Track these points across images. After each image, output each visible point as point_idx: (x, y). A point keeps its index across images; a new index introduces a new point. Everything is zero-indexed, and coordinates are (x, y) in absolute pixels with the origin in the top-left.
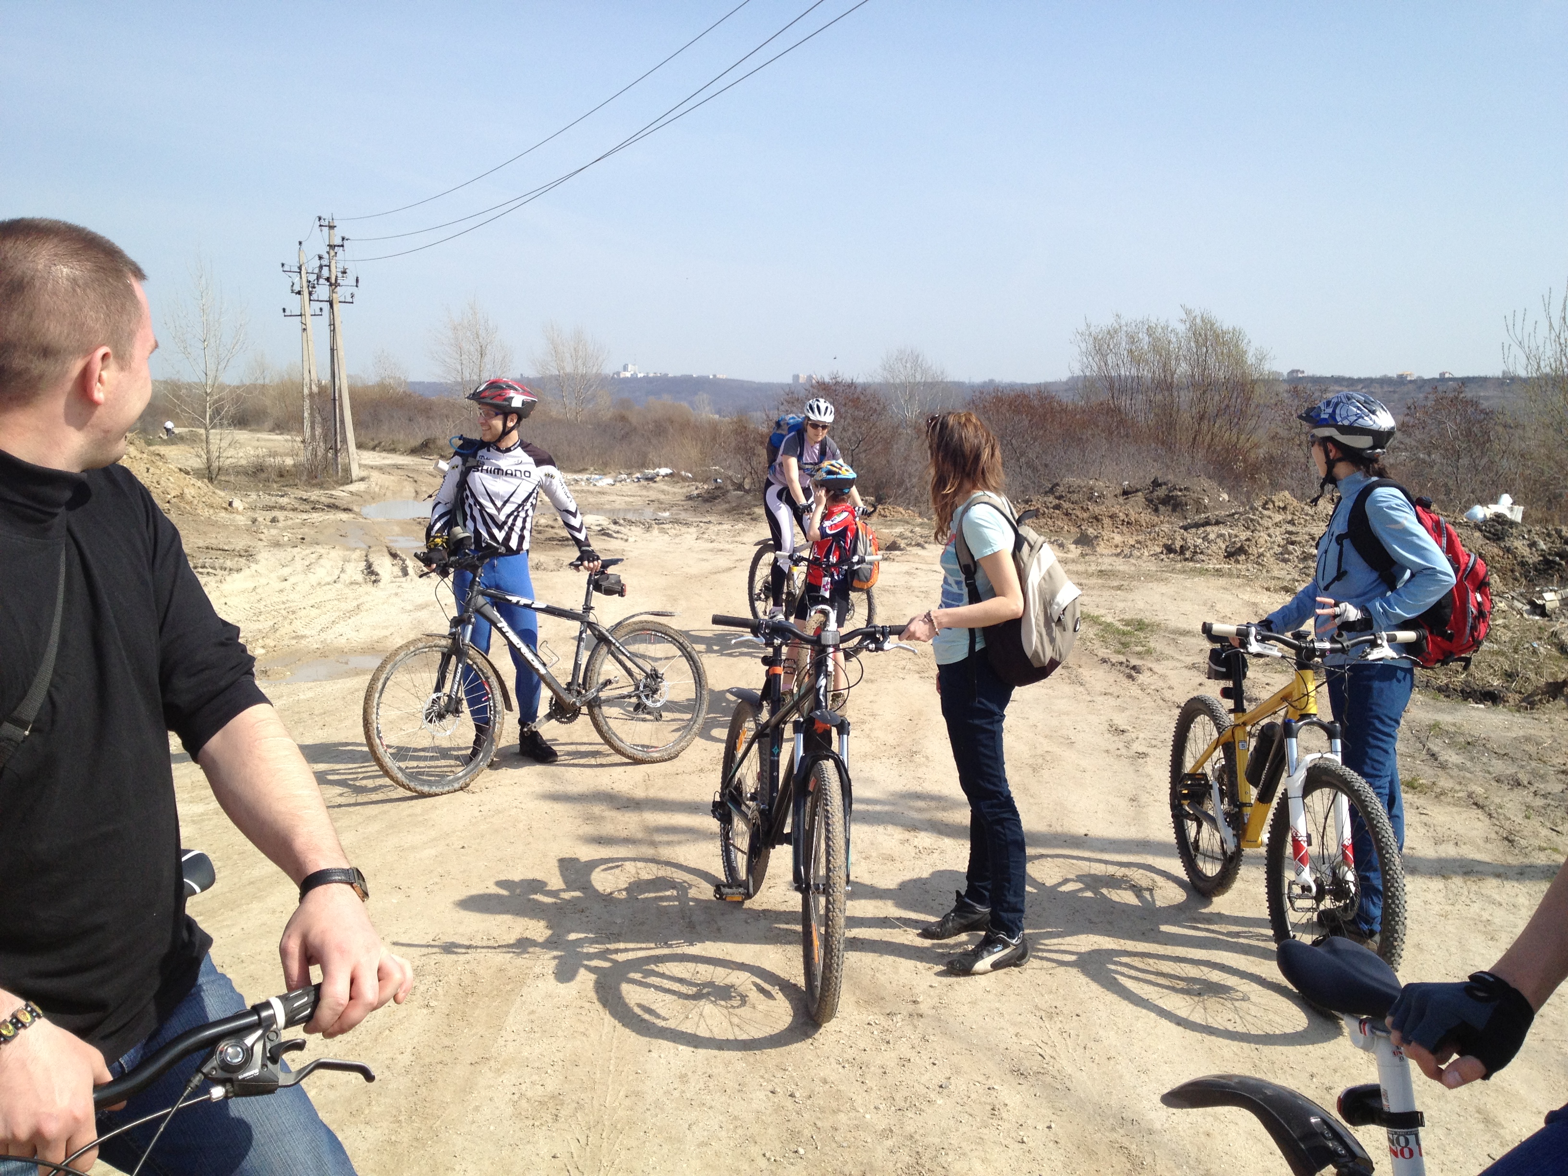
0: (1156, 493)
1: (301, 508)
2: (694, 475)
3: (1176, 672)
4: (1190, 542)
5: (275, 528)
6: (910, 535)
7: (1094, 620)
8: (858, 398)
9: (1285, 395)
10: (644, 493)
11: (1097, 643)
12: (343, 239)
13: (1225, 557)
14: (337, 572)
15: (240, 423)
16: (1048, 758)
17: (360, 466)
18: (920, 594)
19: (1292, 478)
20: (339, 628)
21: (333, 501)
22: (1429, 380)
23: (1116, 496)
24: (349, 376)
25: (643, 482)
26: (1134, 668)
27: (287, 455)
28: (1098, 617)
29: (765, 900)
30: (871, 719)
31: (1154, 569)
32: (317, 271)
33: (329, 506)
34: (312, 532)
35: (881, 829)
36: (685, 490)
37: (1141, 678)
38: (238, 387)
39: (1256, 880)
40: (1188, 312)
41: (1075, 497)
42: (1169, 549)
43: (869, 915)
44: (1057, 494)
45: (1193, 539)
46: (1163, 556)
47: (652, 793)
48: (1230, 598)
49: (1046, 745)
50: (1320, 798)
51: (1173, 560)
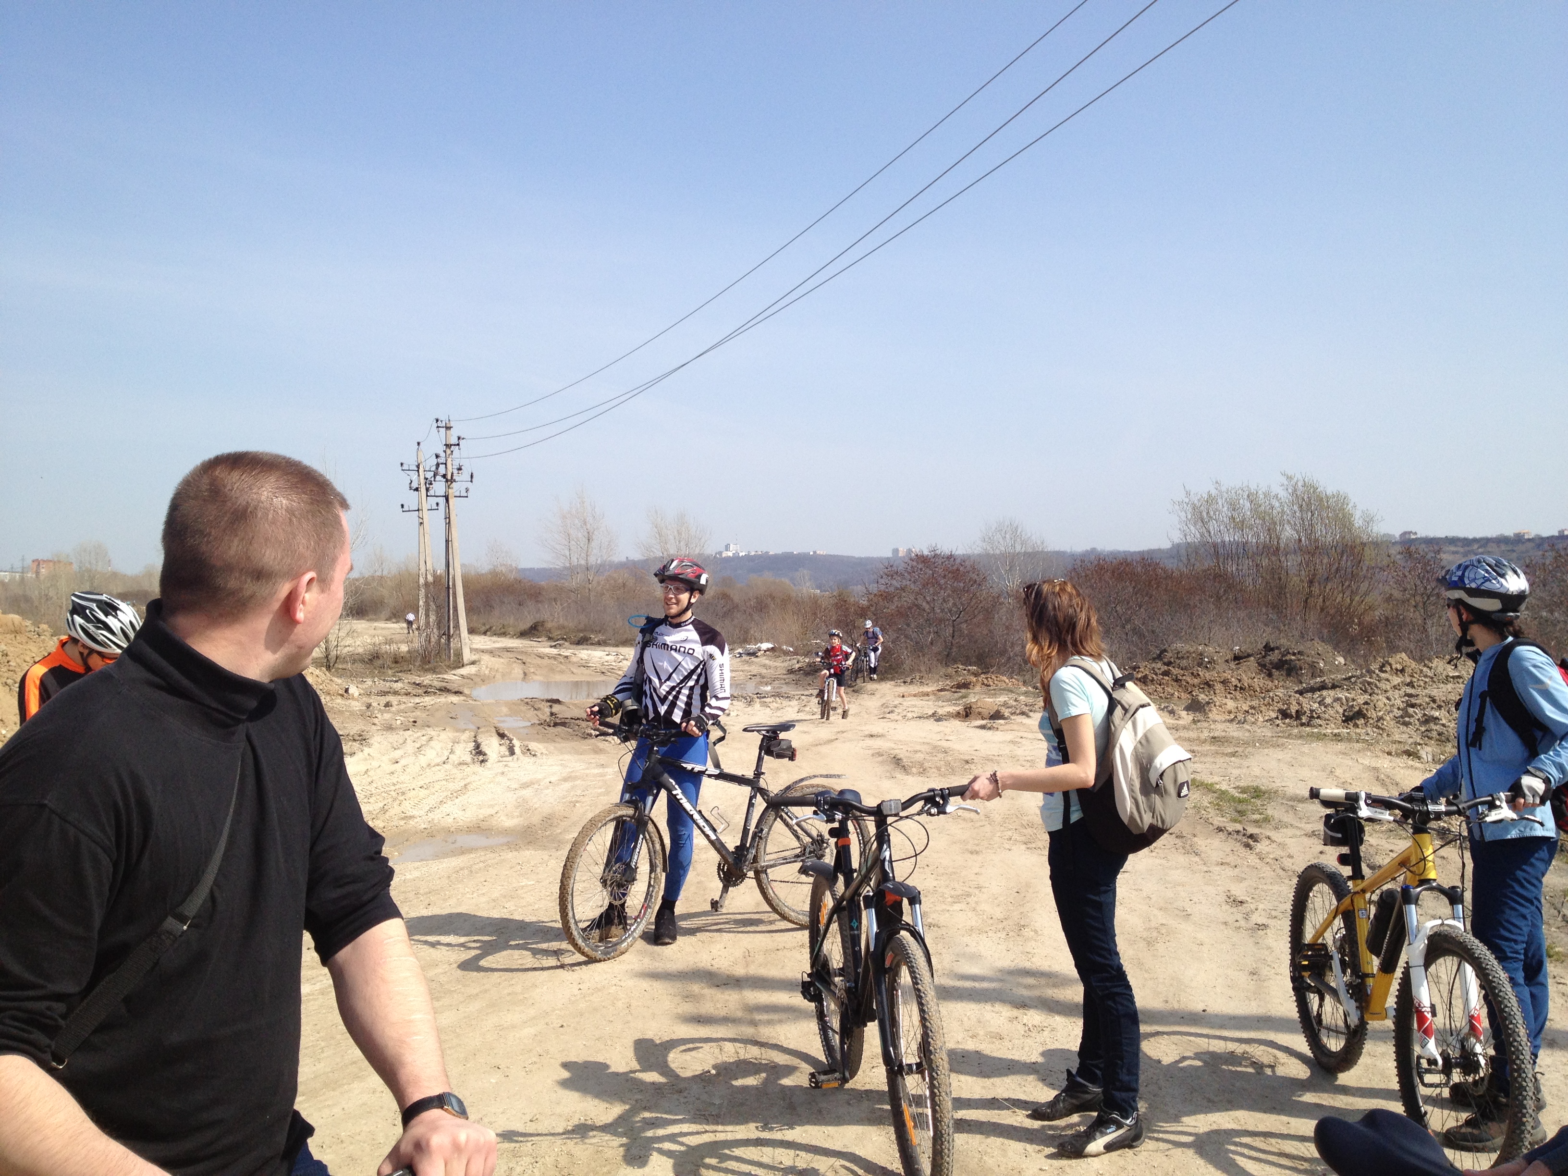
0: (1269, 658)
1: (414, 692)
2: (796, 649)
3: (1293, 840)
4: (1306, 707)
5: (389, 712)
6: (1014, 703)
7: (1208, 788)
8: (958, 570)
9: (1398, 557)
10: (746, 667)
11: (1212, 812)
12: (459, 438)
13: (1344, 721)
14: (446, 753)
15: (358, 614)
16: (1163, 931)
17: (471, 650)
18: (1024, 763)
19: (1409, 639)
20: (447, 808)
21: (444, 684)
22: (1548, 538)
23: (1227, 661)
24: (463, 565)
25: (745, 657)
26: (1251, 836)
27: (402, 642)
28: (1212, 785)
29: (868, 1080)
30: (977, 891)
31: (1270, 735)
32: (434, 468)
33: (440, 690)
34: (424, 715)
35: (988, 1007)
36: (786, 664)
37: (1260, 847)
38: (357, 580)
39: (1383, 1054)
40: (1289, 478)
41: (1184, 663)
42: (1285, 714)
43: (977, 1096)
44: (1166, 660)
45: (1309, 703)
46: (1278, 722)
47: (754, 970)
48: (1350, 763)
49: (1160, 918)
50: (1445, 966)
51: (1289, 725)
